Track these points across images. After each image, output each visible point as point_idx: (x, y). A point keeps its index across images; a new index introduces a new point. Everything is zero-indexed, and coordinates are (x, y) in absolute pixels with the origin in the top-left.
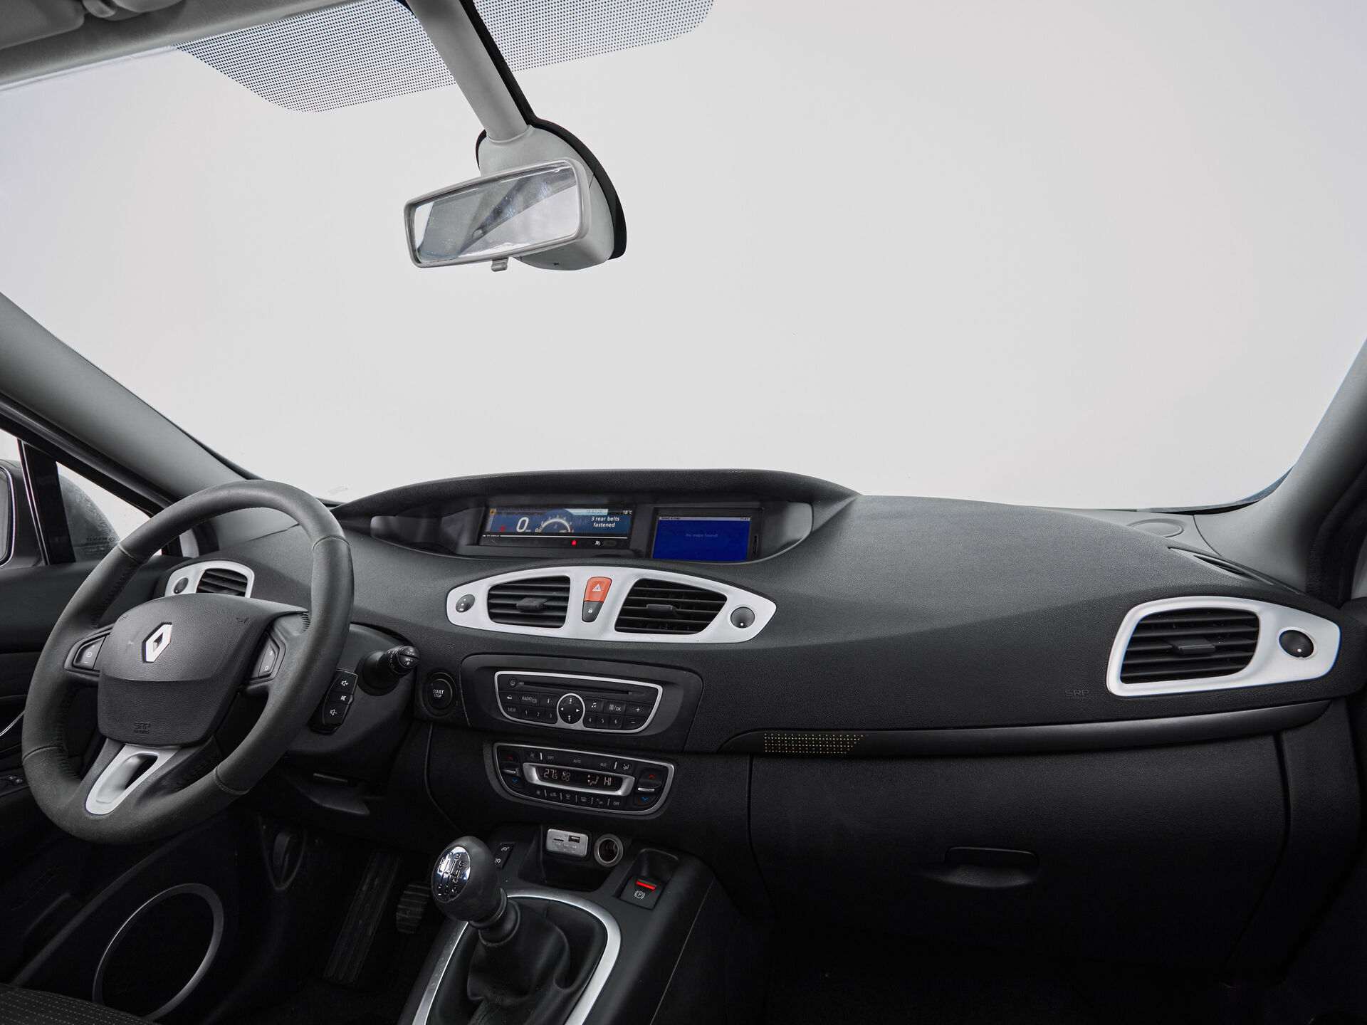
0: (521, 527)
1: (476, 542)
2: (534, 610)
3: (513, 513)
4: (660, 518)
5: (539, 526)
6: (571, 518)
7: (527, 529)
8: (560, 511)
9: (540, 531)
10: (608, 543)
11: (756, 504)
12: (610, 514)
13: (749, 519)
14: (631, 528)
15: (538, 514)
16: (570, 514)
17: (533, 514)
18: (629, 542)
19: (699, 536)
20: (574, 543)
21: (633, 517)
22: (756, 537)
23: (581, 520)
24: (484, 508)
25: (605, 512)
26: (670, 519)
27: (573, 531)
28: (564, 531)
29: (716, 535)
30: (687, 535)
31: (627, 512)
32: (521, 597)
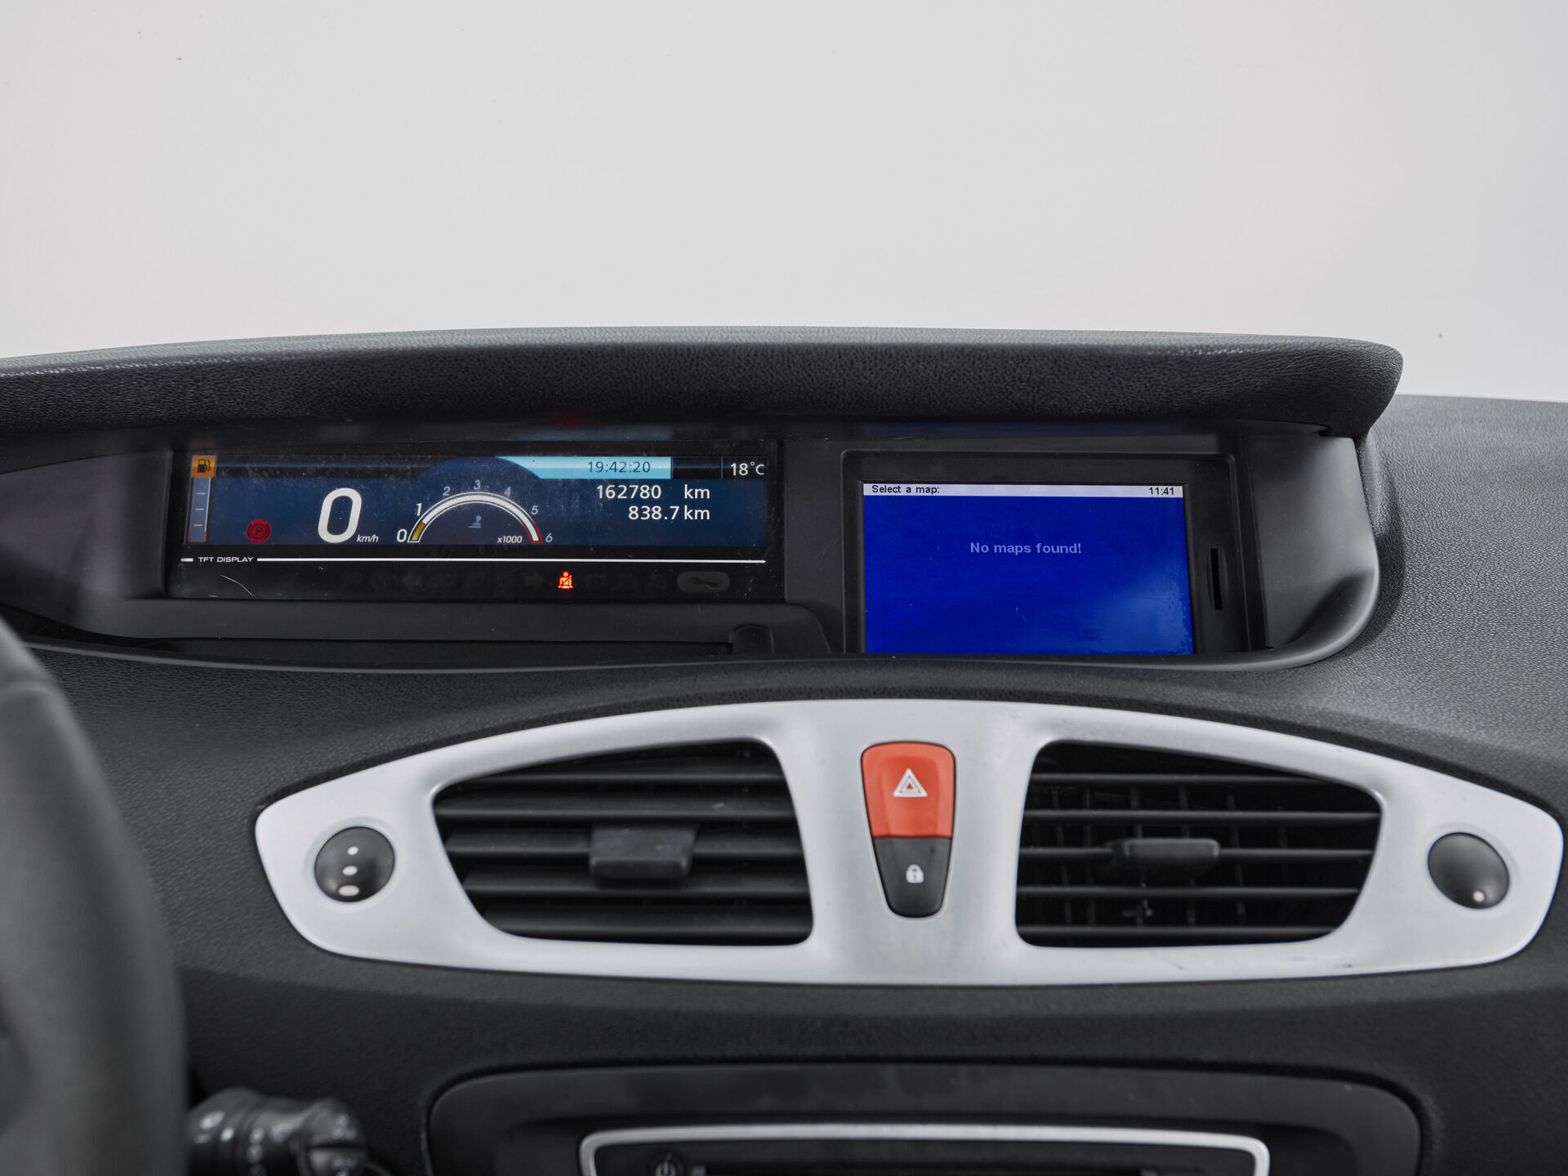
0: (338, 525)
1: (159, 582)
2: (669, 877)
3: (295, 473)
4: (868, 490)
5: (410, 521)
6: (530, 489)
7: (360, 530)
8: (485, 465)
9: (416, 539)
10: (698, 581)
11: (1206, 444)
12: (680, 475)
13: (1178, 492)
14: (778, 526)
15: (402, 475)
16: (529, 476)
17: (378, 474)
18: (780, 577)
19: (1015, 550)
20: (566, 582)
21: (775, 484)
22: (1214, 552)
23: (576, 499)
24: (169, 455)
25: (662, 467)
26: (903, 490)
27: (549, 539)
28: (516, 540)
29: (1075, 548)
30: (975, 547)
31: (744, 468)
32: (585, 827)
